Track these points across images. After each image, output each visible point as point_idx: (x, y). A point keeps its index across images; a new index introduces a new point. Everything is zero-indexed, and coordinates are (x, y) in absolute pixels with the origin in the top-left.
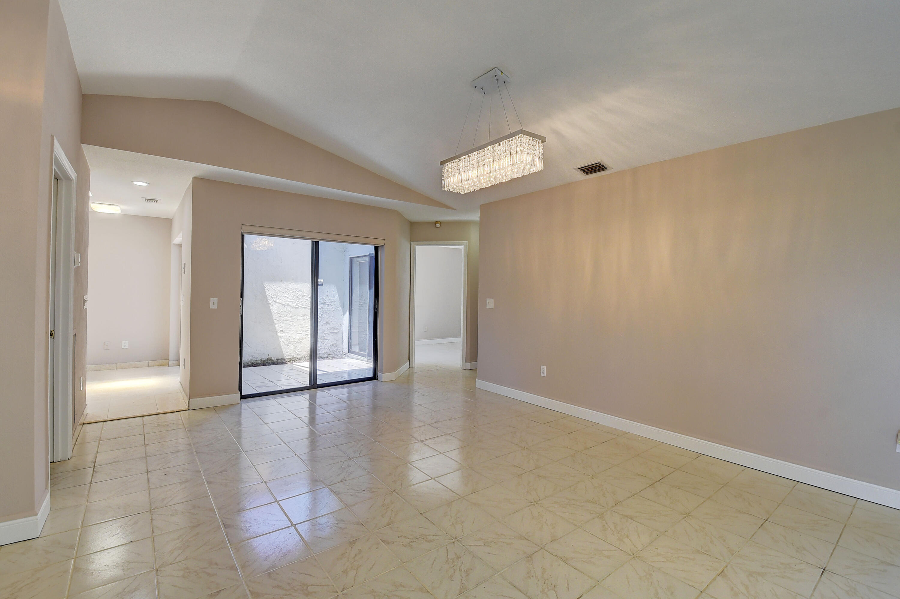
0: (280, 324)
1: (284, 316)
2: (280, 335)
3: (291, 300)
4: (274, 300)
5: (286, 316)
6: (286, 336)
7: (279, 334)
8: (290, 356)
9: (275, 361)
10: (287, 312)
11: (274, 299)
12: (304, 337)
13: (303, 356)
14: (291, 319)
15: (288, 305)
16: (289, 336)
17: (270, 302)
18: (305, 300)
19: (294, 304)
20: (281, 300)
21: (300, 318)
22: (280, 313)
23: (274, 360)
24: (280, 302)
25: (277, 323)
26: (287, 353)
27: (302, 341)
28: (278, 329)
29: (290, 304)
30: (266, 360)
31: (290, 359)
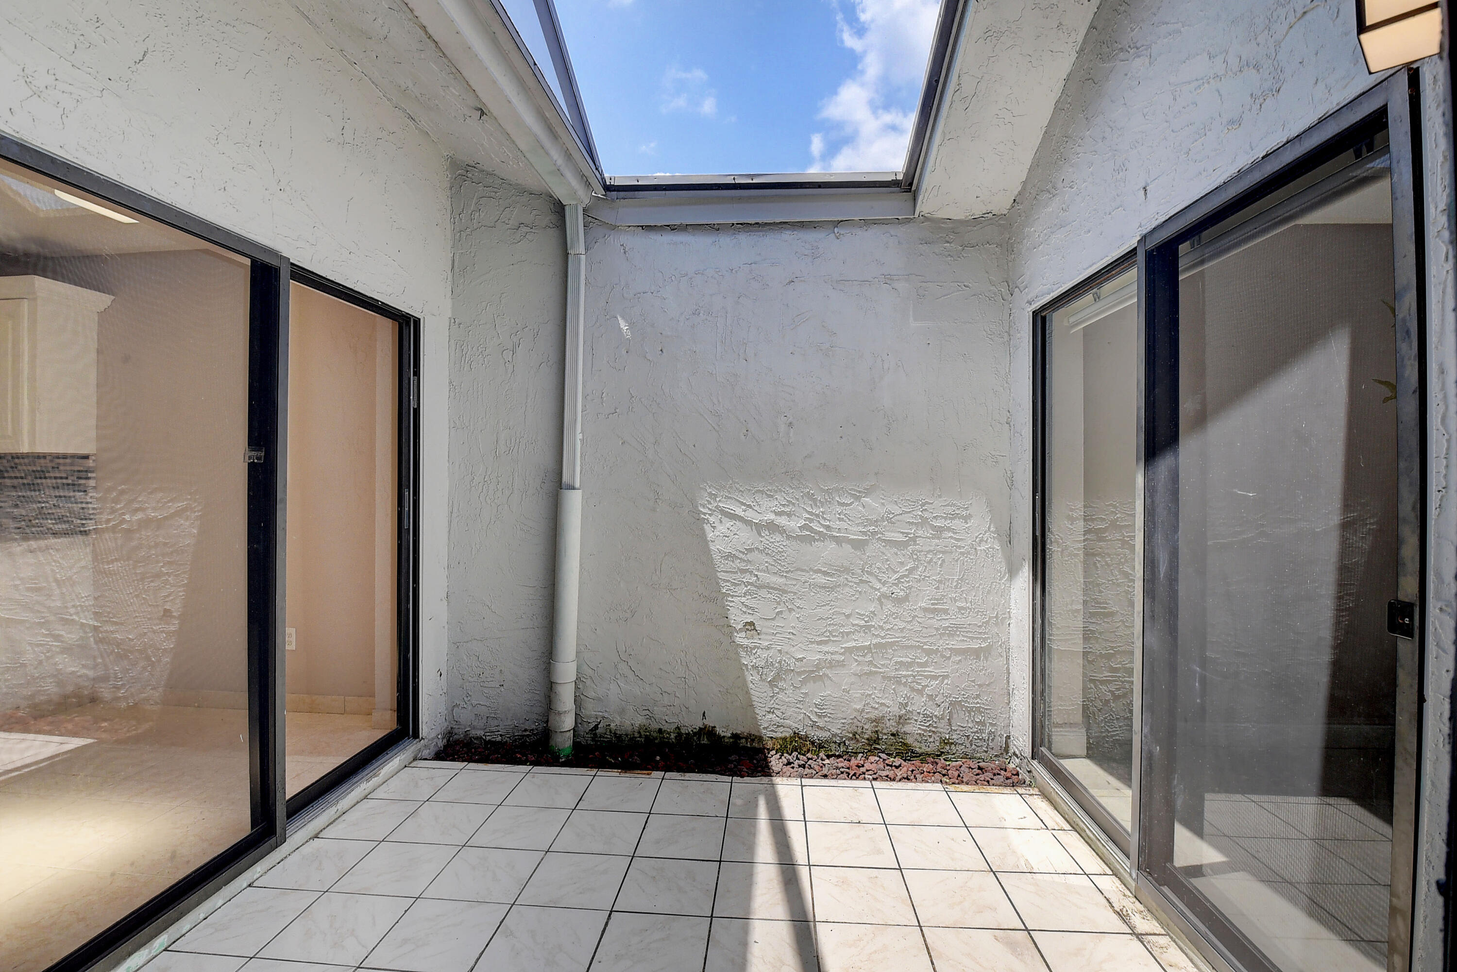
0: (743, 599)
1: (758, 570)
2: (745, 642)
3: (784, 505)
4: (720, 504)
5: (767, 571)
6: (768, 648)
7: (740, 638)
8: (781, 729)
9: (727, 740)
10: (767, 554)
11: (720, 501)
12: (837, 657)
13: (834, 735)
14: (783, 580)
15: (772, 527)
16: (779, 648)
17: (705, 514)
18: (839, 509)
19: (792, 524)
20: (744, 507)
21: (821, 579)
22: (741, 556)
23: (724, 737)
24: (742, 514)
25: (732, 596)
26: (771, 716)
27: (828, 672)
28: (738, 619)
29: (782, 521)
30: (695, 734)
31: (784, 739)
